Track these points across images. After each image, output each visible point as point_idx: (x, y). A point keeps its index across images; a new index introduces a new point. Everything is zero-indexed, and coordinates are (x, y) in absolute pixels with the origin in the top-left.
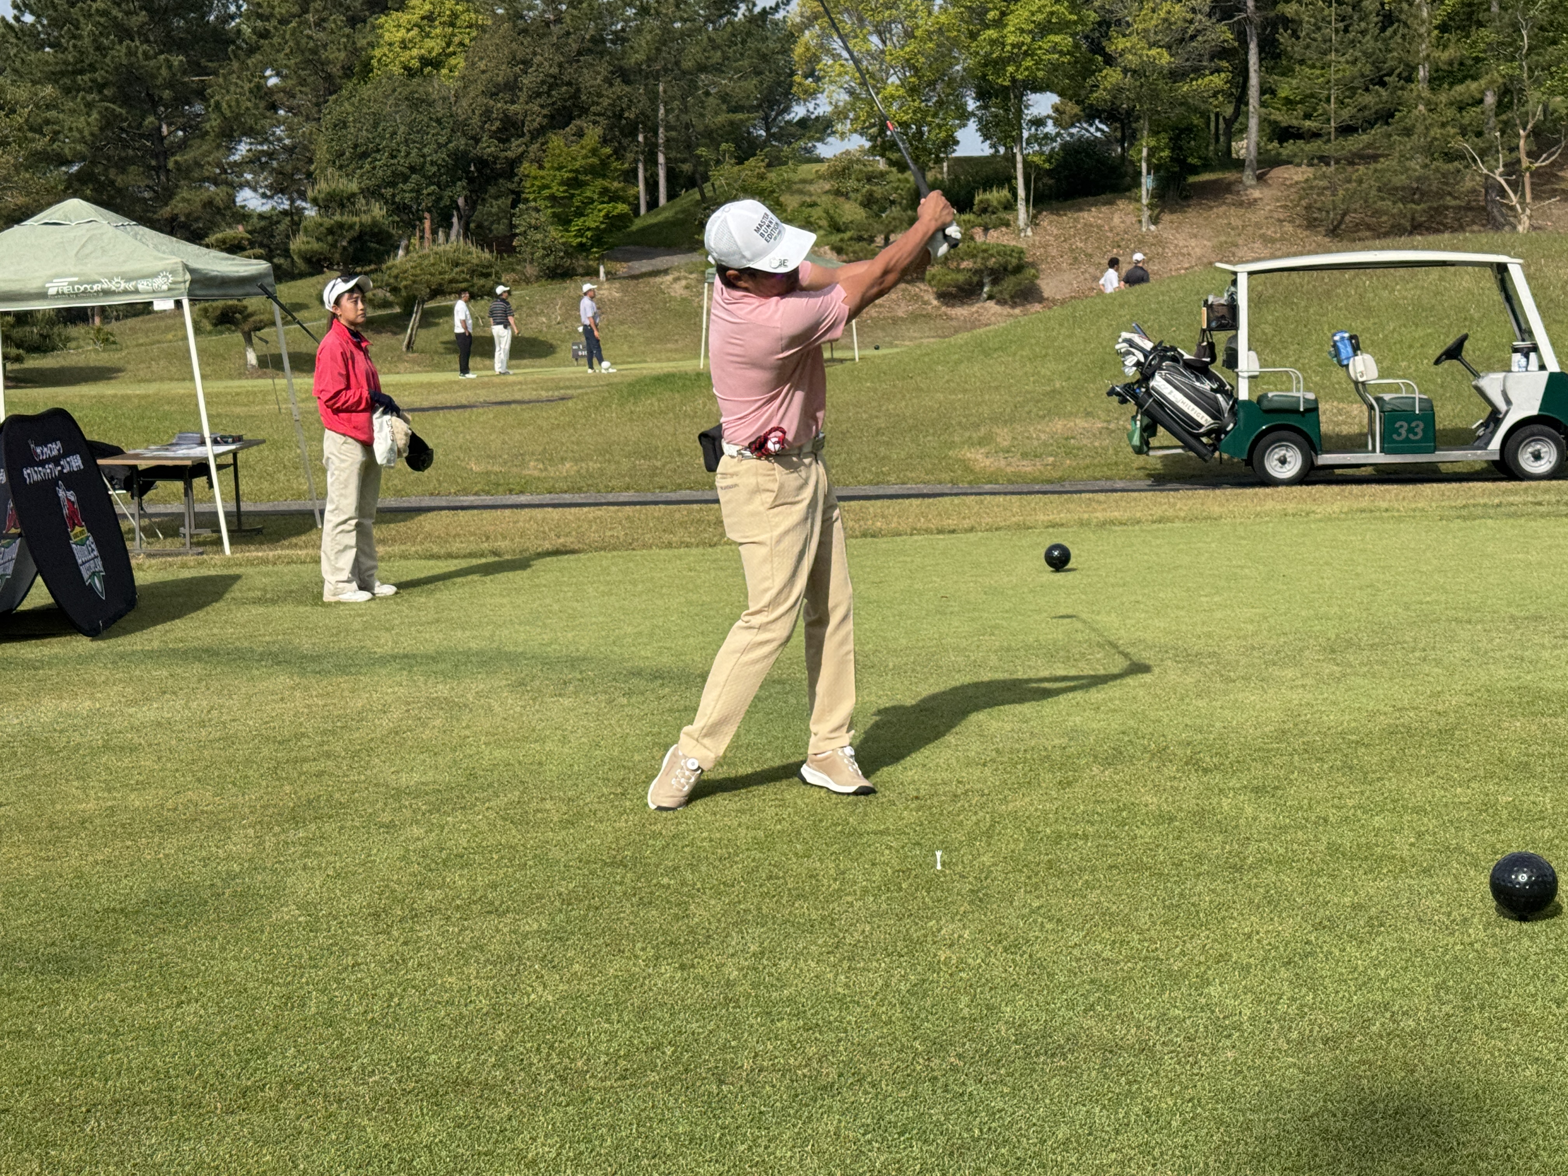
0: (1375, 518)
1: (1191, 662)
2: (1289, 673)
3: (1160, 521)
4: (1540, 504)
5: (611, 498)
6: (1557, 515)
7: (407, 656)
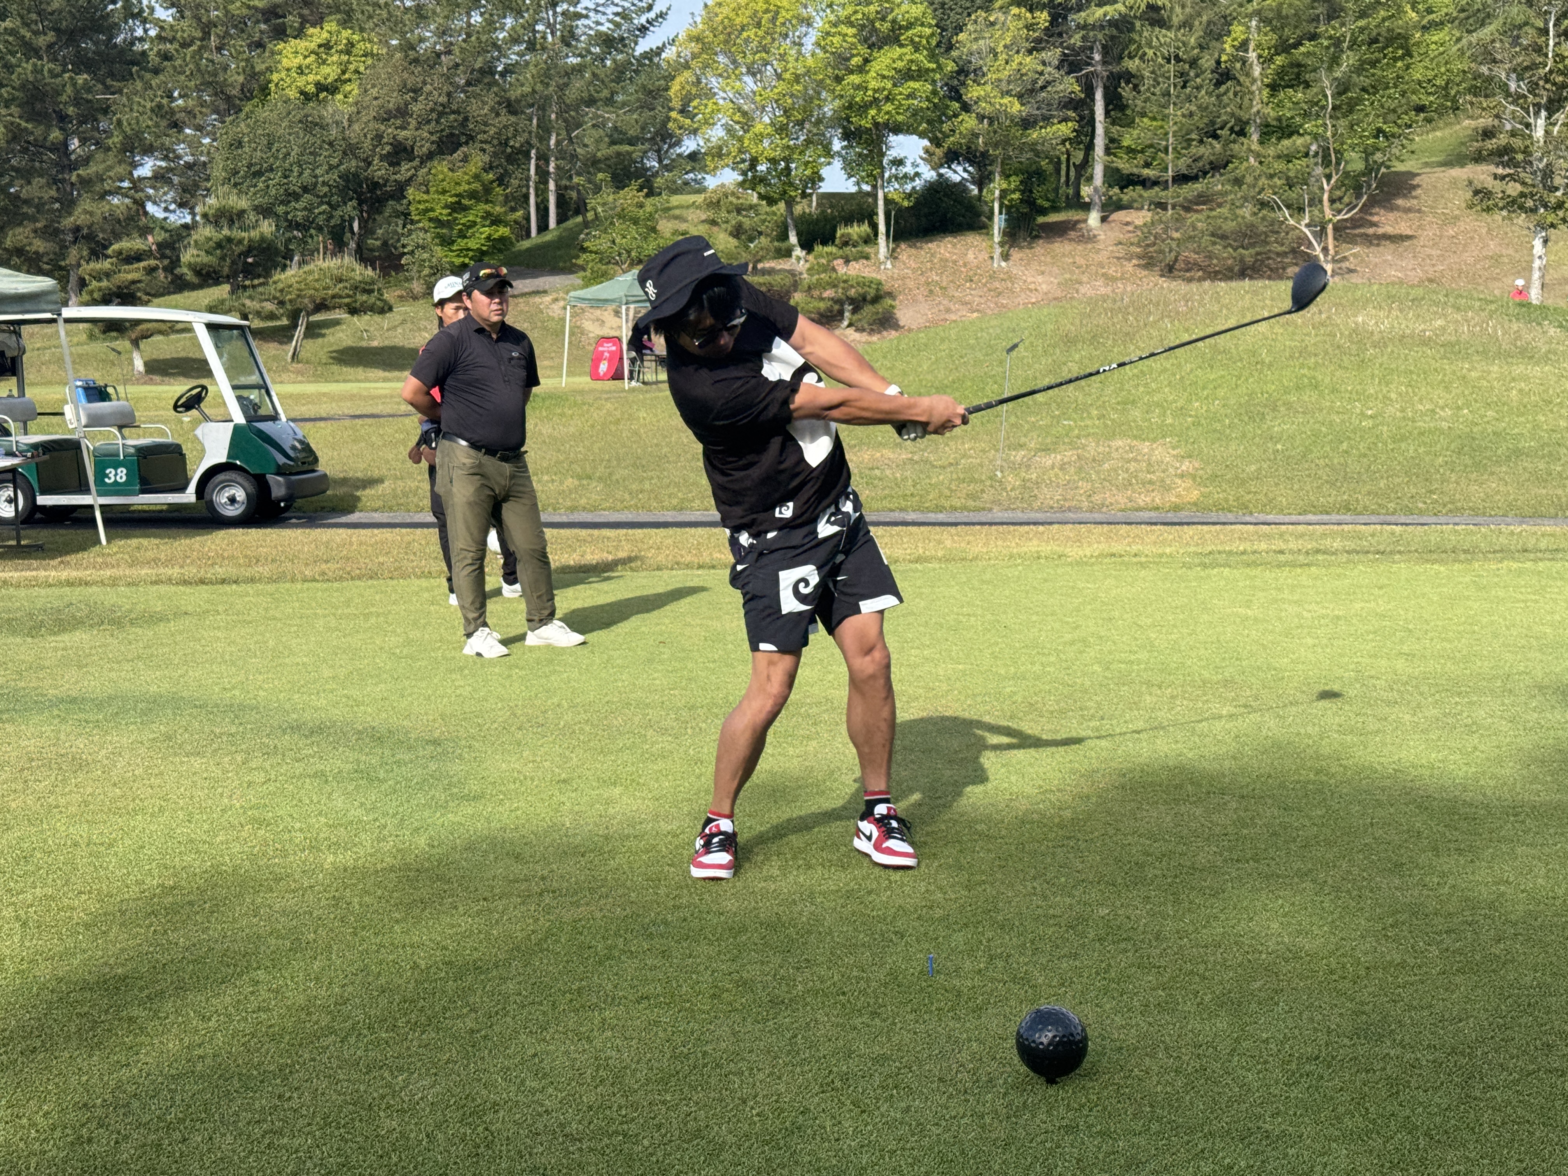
0: (1122, 563)
3: (918, 560)
4: (1282, 552)
6: (1293, 565)
7: (73, 701)
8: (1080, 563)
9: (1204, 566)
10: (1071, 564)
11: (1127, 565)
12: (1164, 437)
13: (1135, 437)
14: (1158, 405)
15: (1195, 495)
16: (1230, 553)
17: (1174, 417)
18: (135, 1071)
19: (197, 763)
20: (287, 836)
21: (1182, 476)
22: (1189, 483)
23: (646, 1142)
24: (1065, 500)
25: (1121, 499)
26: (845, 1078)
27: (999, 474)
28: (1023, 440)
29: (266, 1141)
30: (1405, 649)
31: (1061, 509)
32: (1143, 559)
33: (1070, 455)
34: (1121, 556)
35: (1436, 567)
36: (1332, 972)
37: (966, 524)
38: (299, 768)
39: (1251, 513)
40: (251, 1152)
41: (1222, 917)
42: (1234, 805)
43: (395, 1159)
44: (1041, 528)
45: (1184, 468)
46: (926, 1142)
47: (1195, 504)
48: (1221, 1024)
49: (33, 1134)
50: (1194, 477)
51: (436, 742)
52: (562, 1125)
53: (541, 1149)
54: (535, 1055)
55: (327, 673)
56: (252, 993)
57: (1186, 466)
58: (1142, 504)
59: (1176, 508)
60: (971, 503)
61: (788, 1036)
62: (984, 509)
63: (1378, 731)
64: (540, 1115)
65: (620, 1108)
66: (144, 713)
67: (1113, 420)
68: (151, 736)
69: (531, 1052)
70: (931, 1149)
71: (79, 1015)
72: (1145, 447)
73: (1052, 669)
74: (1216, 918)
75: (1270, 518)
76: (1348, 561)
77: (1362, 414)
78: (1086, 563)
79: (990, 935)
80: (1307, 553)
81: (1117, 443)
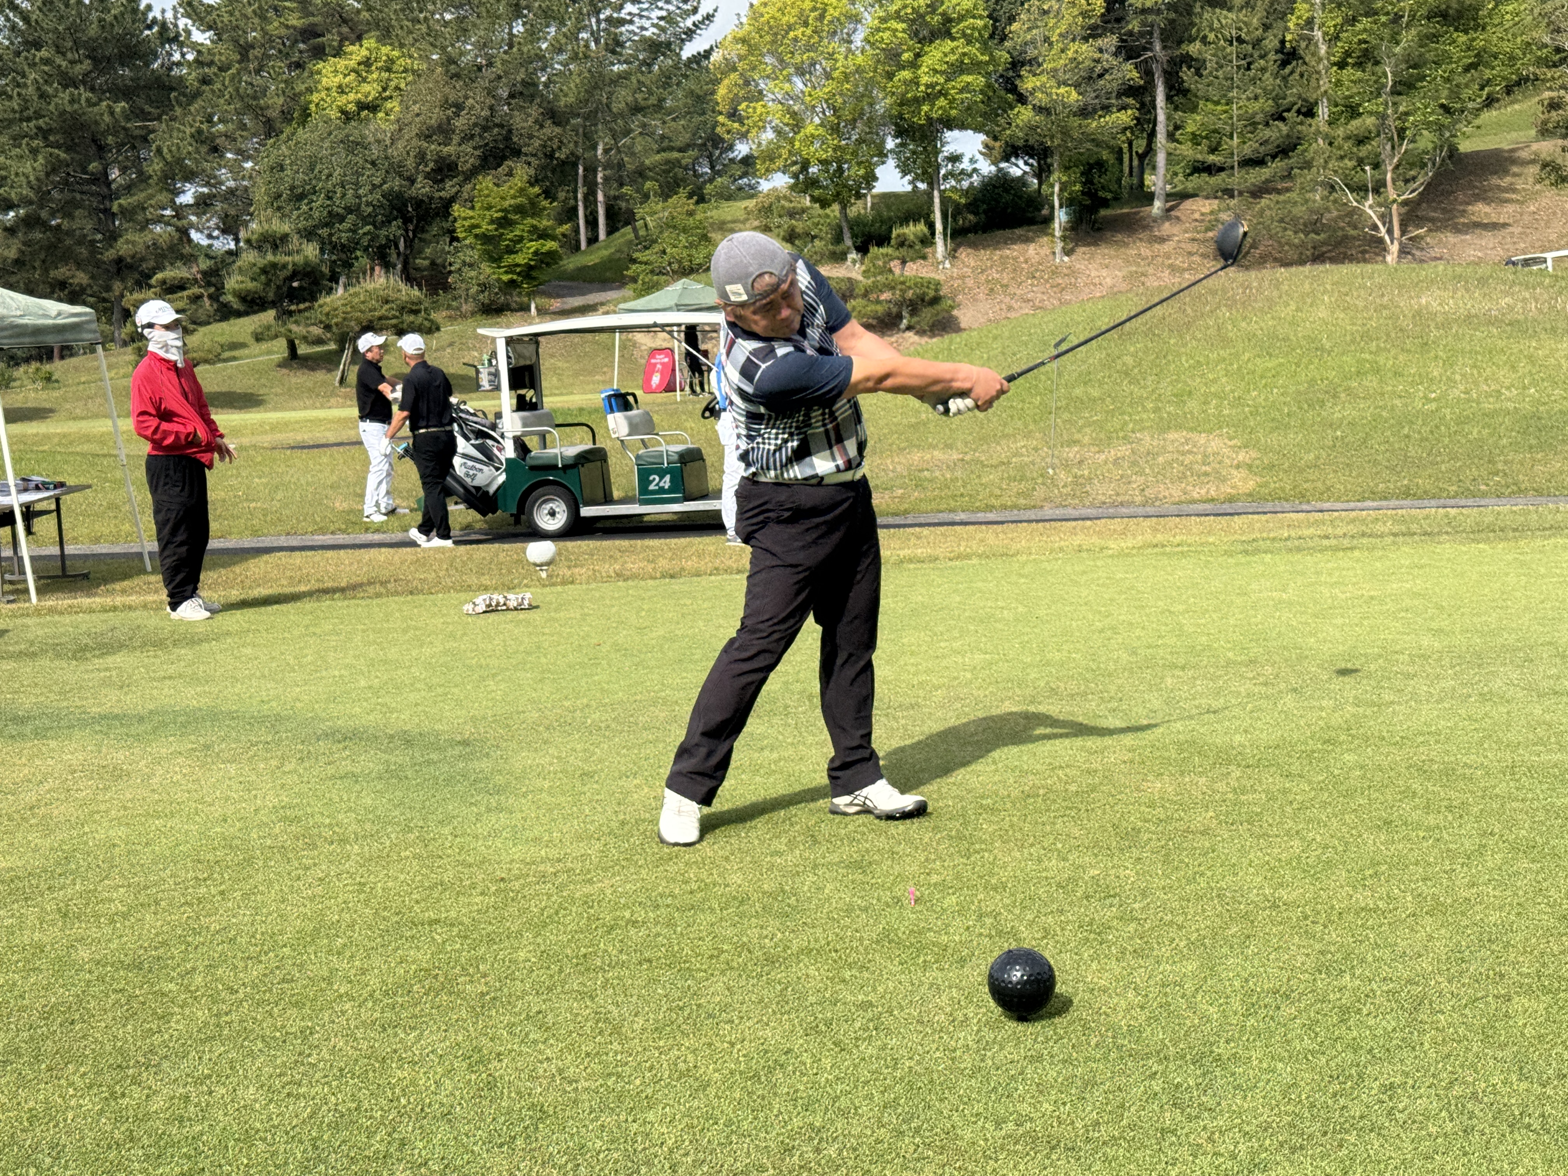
0: (1164, 554)
3: (959, 557)
6: (1336, 549)
7: (116, 717)
8: (1122, 554)
9: (1246, 552)
10: (1111, 556)
11: (1169, 555)
12: (1220, 428)
13: (1192, 429)
14: (1215, 395)
15: (1251, 484)
16: (1274, 539)
17: (1232, 406)
18: (166, 1036)
19: (232, 769)
20: (316, 831)
21: (1238, 467)
22: (1244, 472)
23: (638, 1082)
24: (1118, 494)
25: (1176, 493)
26: (828, 1024)
27: (1051, 471)
28: (1077, 436)
29: (286, 1091)
30: (1434, 625)
31: (1113, 505)
32: (1186, 549)
33: (1124, 450)
34: (1163, 546)
35: (1481, 546)
36: (1306, 918)
37: (1013, 522)
38: (331, 770)
39: (1308, 502)
40: (271, 1101)
41: (1209, 874)
42: (1238, 774)
43: (403, 1101)
44: (1089, 523)
45: (1240, 458)
46: (898, 1074)
47: (1250, 495)
48: (1191, 966)
49: (71, 1091)
50: (1250, 467)
51: (465, 743)
52: (560, 1071)
53: (539, 1090)
54: (539, 1012)
55: (363, 683)
56: (277, 967)
57: (1242, 456)
58: (1196, 496)
59: (1231, 500)
60: (1022, 501)
61: (779, 988)
62: (1034, 507)
63: (1392, 703)
64: (541, 1062)
65: (616, 1053)
66: (183, 725)
67: (1169, 413)
68: (190, 746)
69: (535, 1010)
70: (902, 1079)
71: (115, 991)
72: (1202, 439)
73: (1078, 656)
74: (1202, 875)
75: (1327, 505)
76: (1394, 543)
77: (1425, 397)
78: (1127, 555)
79: (981, 896)
80: (1353, 537)
81: (1172, 435)
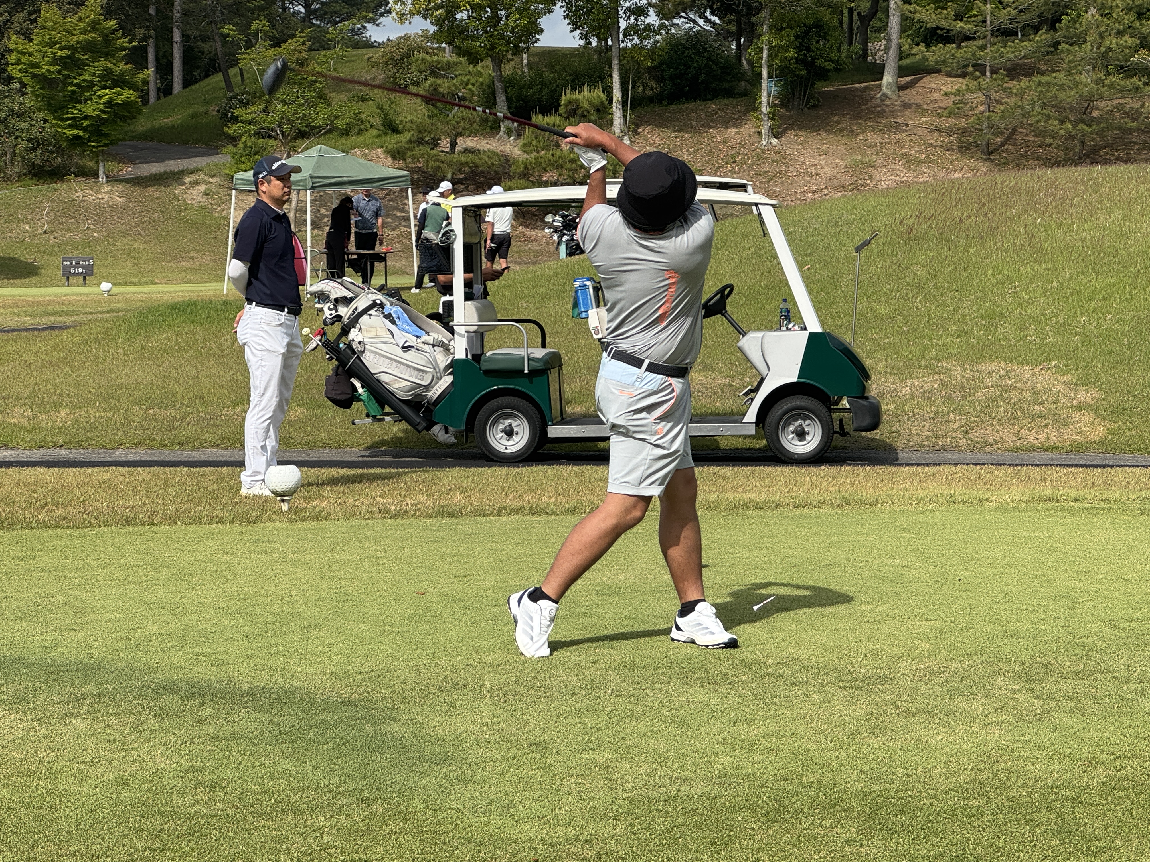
0: (1063, 510)
1: (860, 688)
2: (978, 706)
5: (119, 455)
12: (1047, 359)
13: (1011, 360)
14: (1034, 319)
15: (1100, 431)
22: (1090, 416)
25: (1009, 437)
31: (934, 449)
45: (1080, 398)
47: (1102, 443)
50: (1096, 410)
57: (1081, 395)
58: (1035, 442)
59: (1079, 448)
67: (978, 339)
72: (1026, 372)
81: (988, 366)
